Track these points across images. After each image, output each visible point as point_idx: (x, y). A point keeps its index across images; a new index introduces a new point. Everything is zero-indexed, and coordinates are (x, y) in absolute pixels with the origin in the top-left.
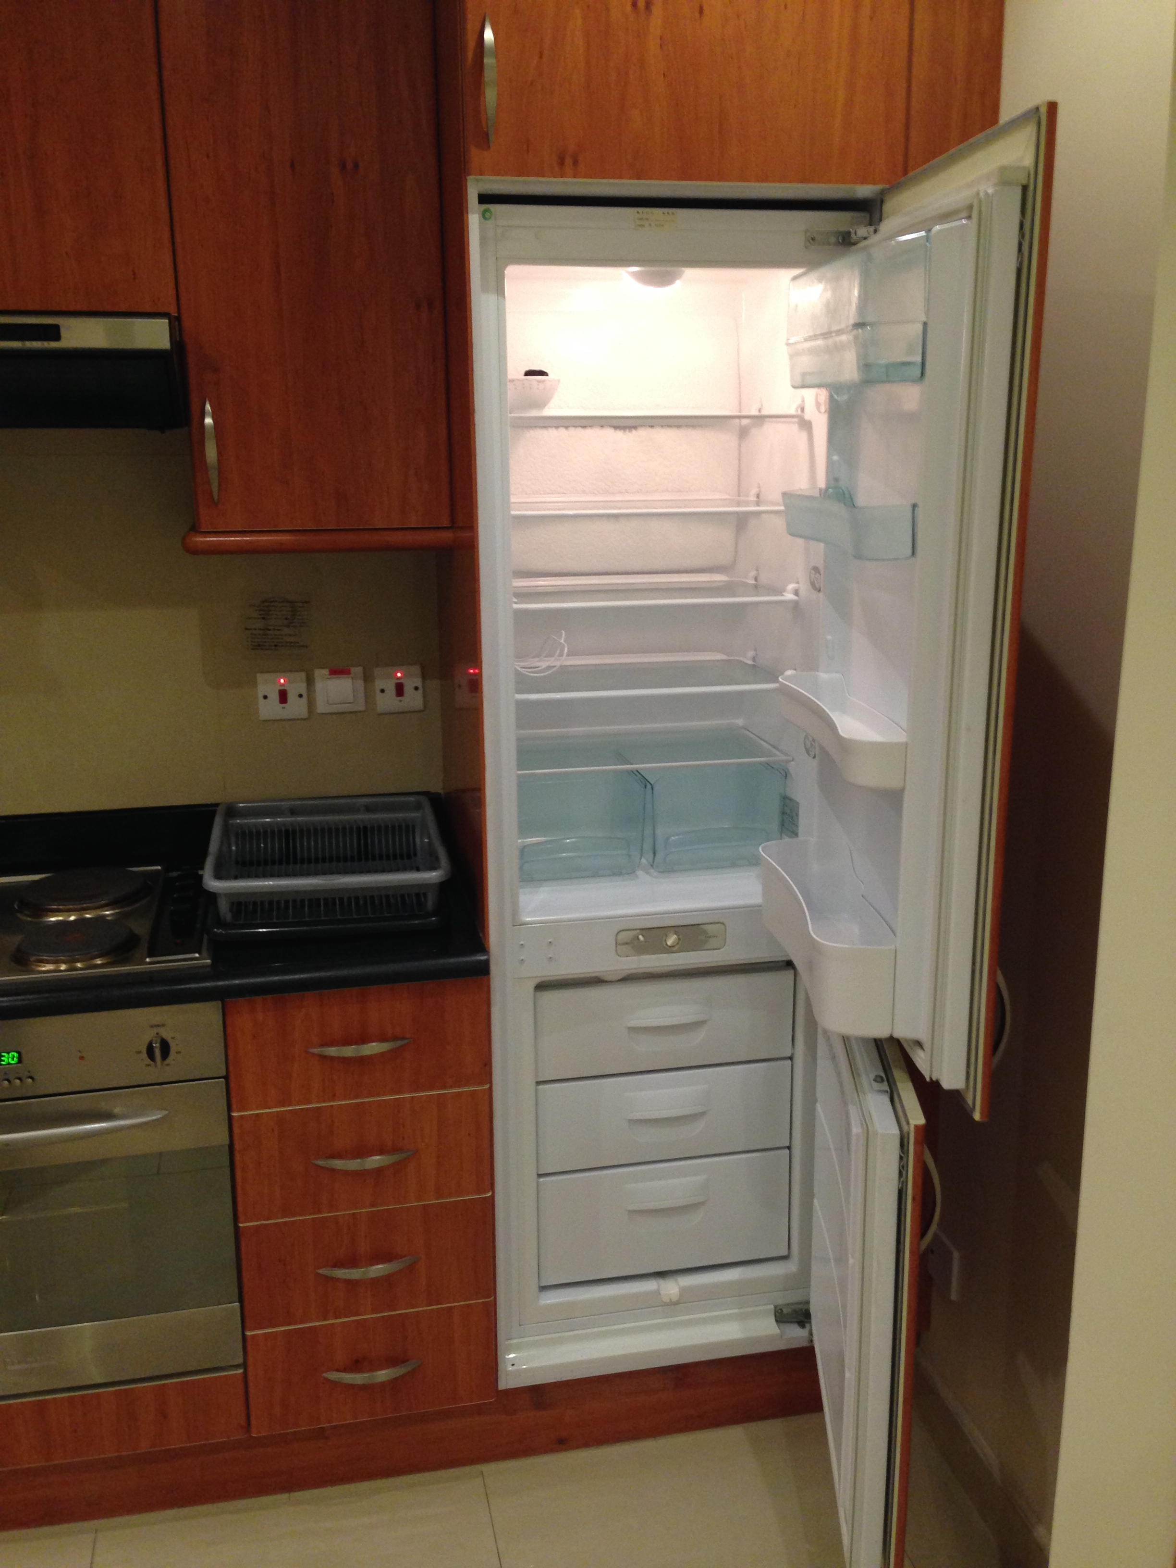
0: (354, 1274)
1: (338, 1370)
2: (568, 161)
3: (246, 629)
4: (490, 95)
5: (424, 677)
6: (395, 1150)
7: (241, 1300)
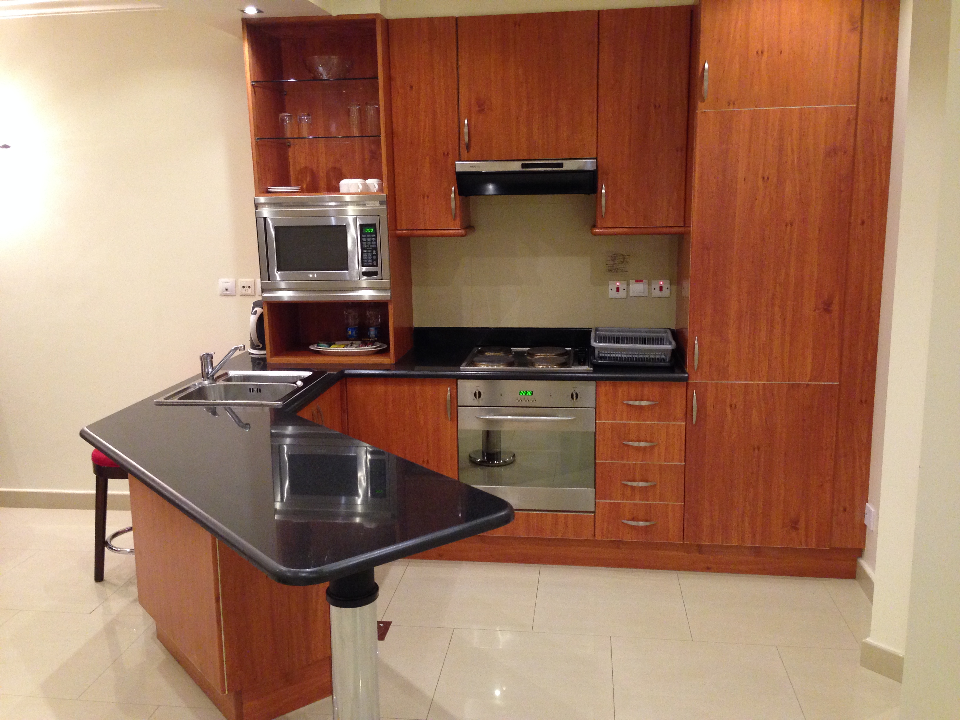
0: (635, 484)
1: (627, 520)
2: (731, 103)
3: (607, 265)
4: (706, 84)
5: (671, 284)
6: (651, 442)
7: (595, 488)
